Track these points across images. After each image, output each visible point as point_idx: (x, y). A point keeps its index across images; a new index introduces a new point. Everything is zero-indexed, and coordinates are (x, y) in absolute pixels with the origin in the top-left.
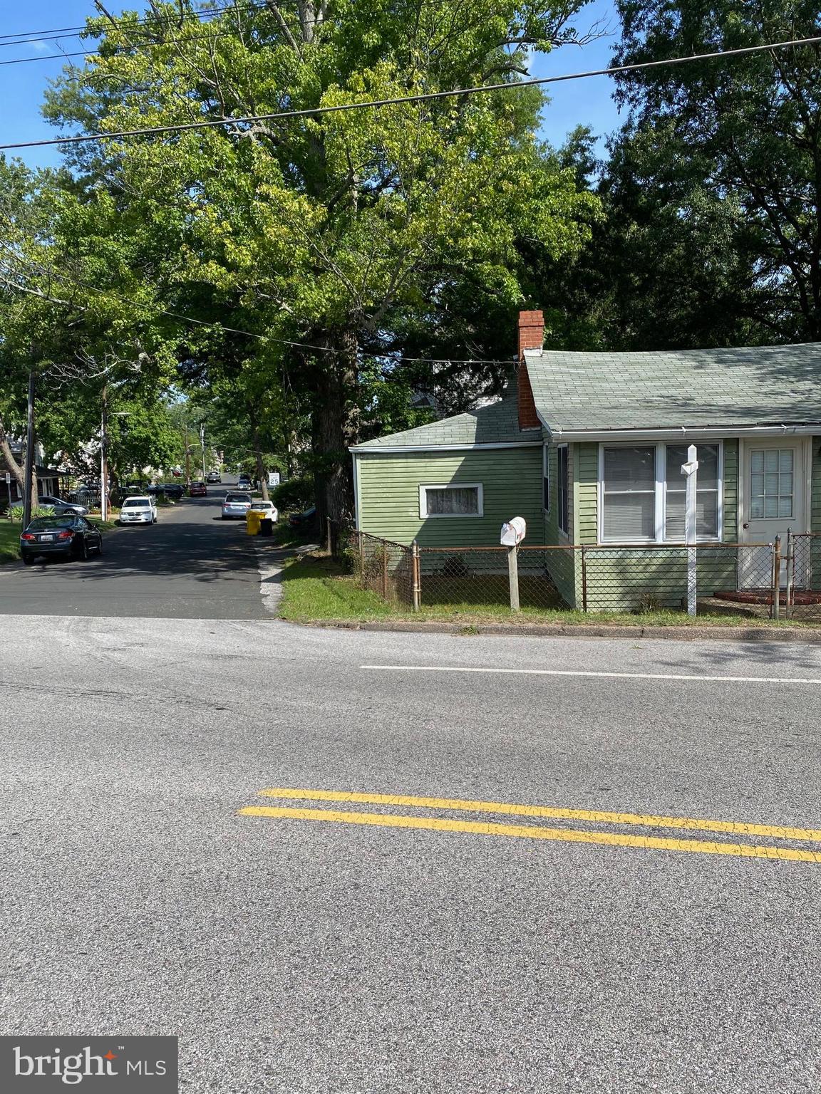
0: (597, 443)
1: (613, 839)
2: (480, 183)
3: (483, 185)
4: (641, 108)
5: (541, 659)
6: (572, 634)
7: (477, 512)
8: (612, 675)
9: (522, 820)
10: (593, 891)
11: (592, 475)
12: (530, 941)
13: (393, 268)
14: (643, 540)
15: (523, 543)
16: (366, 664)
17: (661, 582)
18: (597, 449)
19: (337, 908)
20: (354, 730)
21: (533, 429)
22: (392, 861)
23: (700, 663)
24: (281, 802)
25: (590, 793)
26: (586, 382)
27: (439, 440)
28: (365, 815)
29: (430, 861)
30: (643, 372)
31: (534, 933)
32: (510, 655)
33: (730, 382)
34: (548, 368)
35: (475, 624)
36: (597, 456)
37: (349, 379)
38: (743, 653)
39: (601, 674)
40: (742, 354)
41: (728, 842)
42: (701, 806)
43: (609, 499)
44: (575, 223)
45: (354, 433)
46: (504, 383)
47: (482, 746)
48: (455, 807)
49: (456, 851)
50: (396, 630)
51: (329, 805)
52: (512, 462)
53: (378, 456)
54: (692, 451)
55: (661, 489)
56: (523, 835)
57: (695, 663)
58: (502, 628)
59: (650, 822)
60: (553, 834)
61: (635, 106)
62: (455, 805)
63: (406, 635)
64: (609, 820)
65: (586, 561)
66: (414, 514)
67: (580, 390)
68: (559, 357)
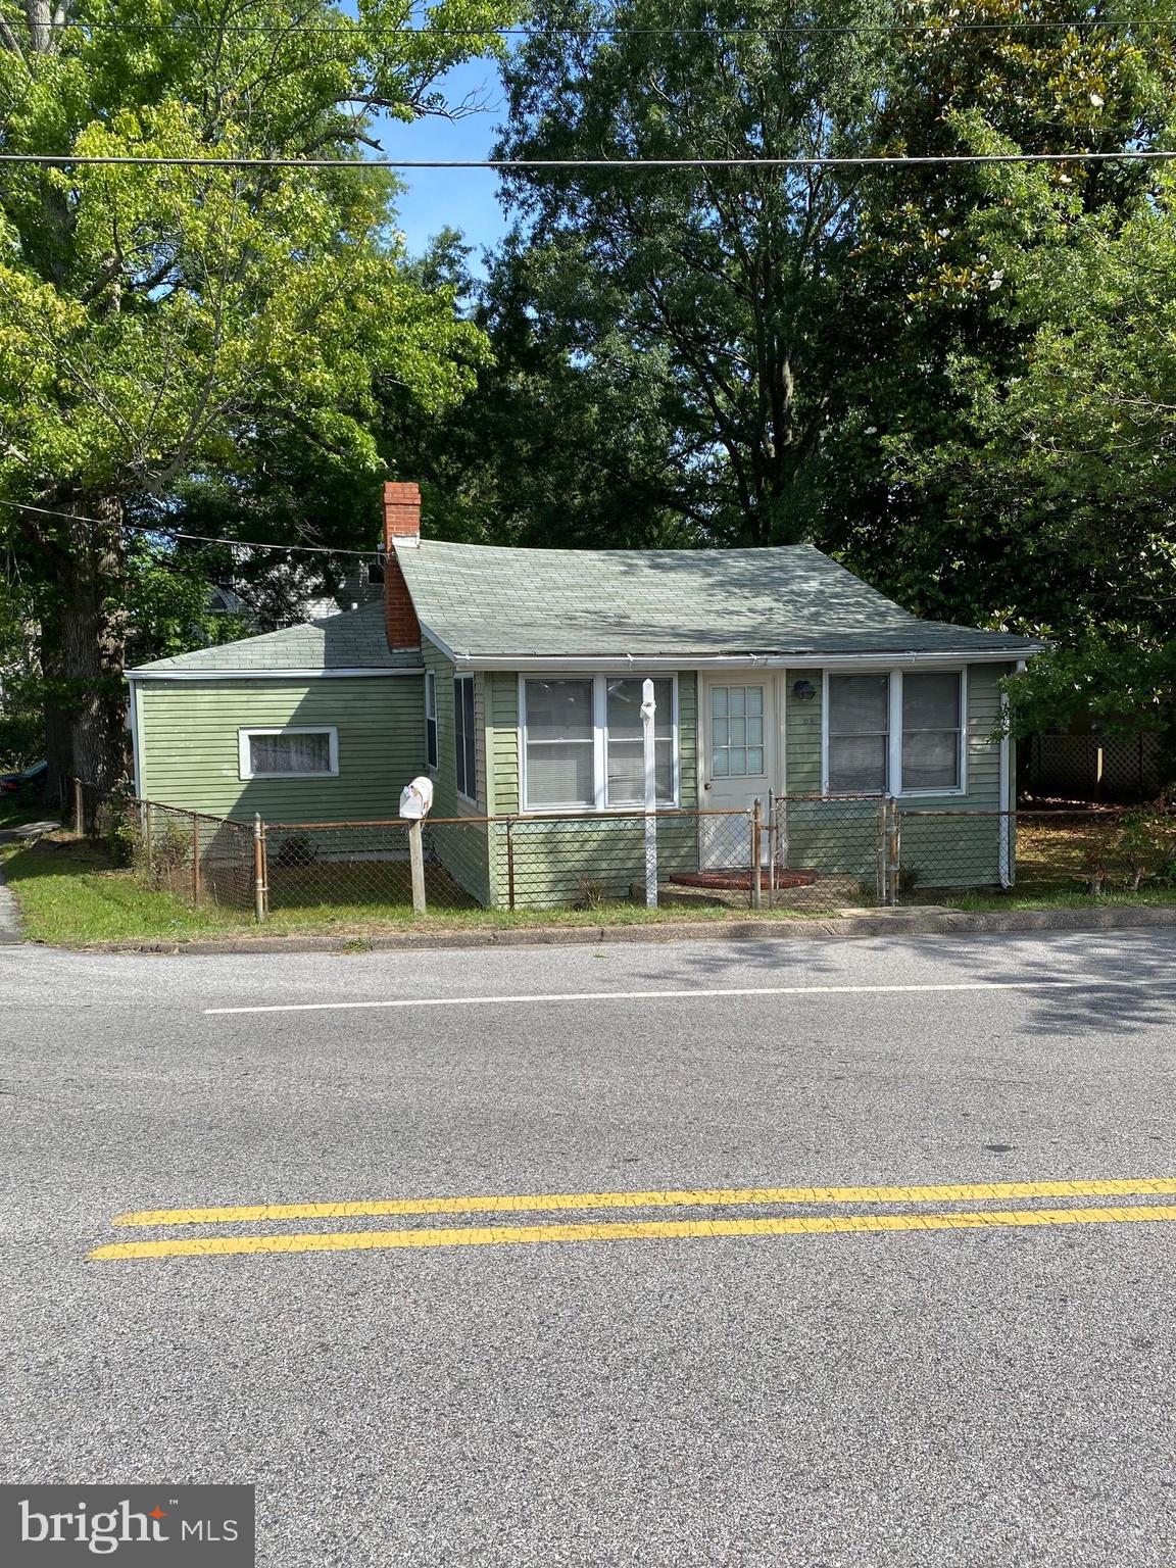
0: (516, 673)
1: (670, 1229)
2: (326, 294)
3: (329, 297)
4: (535, 217)
5: (474, 981)
6: (507, 942)
7: (328, 768)
8: (583, 996)
9: (535, 1218)
10: (667, 1307)
11: (510, 717)
12: (607, 1391)
13: (195, 406)
14: (578, 807)
15: (429, 815)
16: (211, 1006)
17: (604, 865)
18: (517, 682)
19: (305, 1387)
20: (234, 1110)
21: (409, 650)
22: (365, 1301)
23: (688, 973)
24: (156, 1233)
25: (613, 1167)
26: (484, 588)
27: (268, 663)
28: (299, 1238)
29: (423, 1294)
30: (562, 577)
31: (607, 1378)
32: (431, 979)
33: (671, 595)
34: (429, 564)
35: (365, 936)
36: (516, 692)
37: (110, 565)
38: (737, 956)
39: (566, 997)
40: (682, 558)
41: (814, 1215)
42: (763, 1170)
43: (534, 751)
44: (454, 364)
45: (117, 649)
46: (340, 580)
47: (439, 1116)
48: (433, 1209)
49: (456, 1275)
50: (240, 952)
51: (238, 1229)
52: (380, 697)
53: (172, 685)
54: (648, 687)
55: (601, 737)
56: (544, 1238)
57: (682, 973)
58: (407, 939)
59: (708, 1199)
60: (586, 1232)
61: (527, 213)
62: (433, 1206)
63: (260, 958)
64: (654, 1203)
65: (514, 838)
66: (231, 773)
67: (479, 599)
68: (444, 551)
